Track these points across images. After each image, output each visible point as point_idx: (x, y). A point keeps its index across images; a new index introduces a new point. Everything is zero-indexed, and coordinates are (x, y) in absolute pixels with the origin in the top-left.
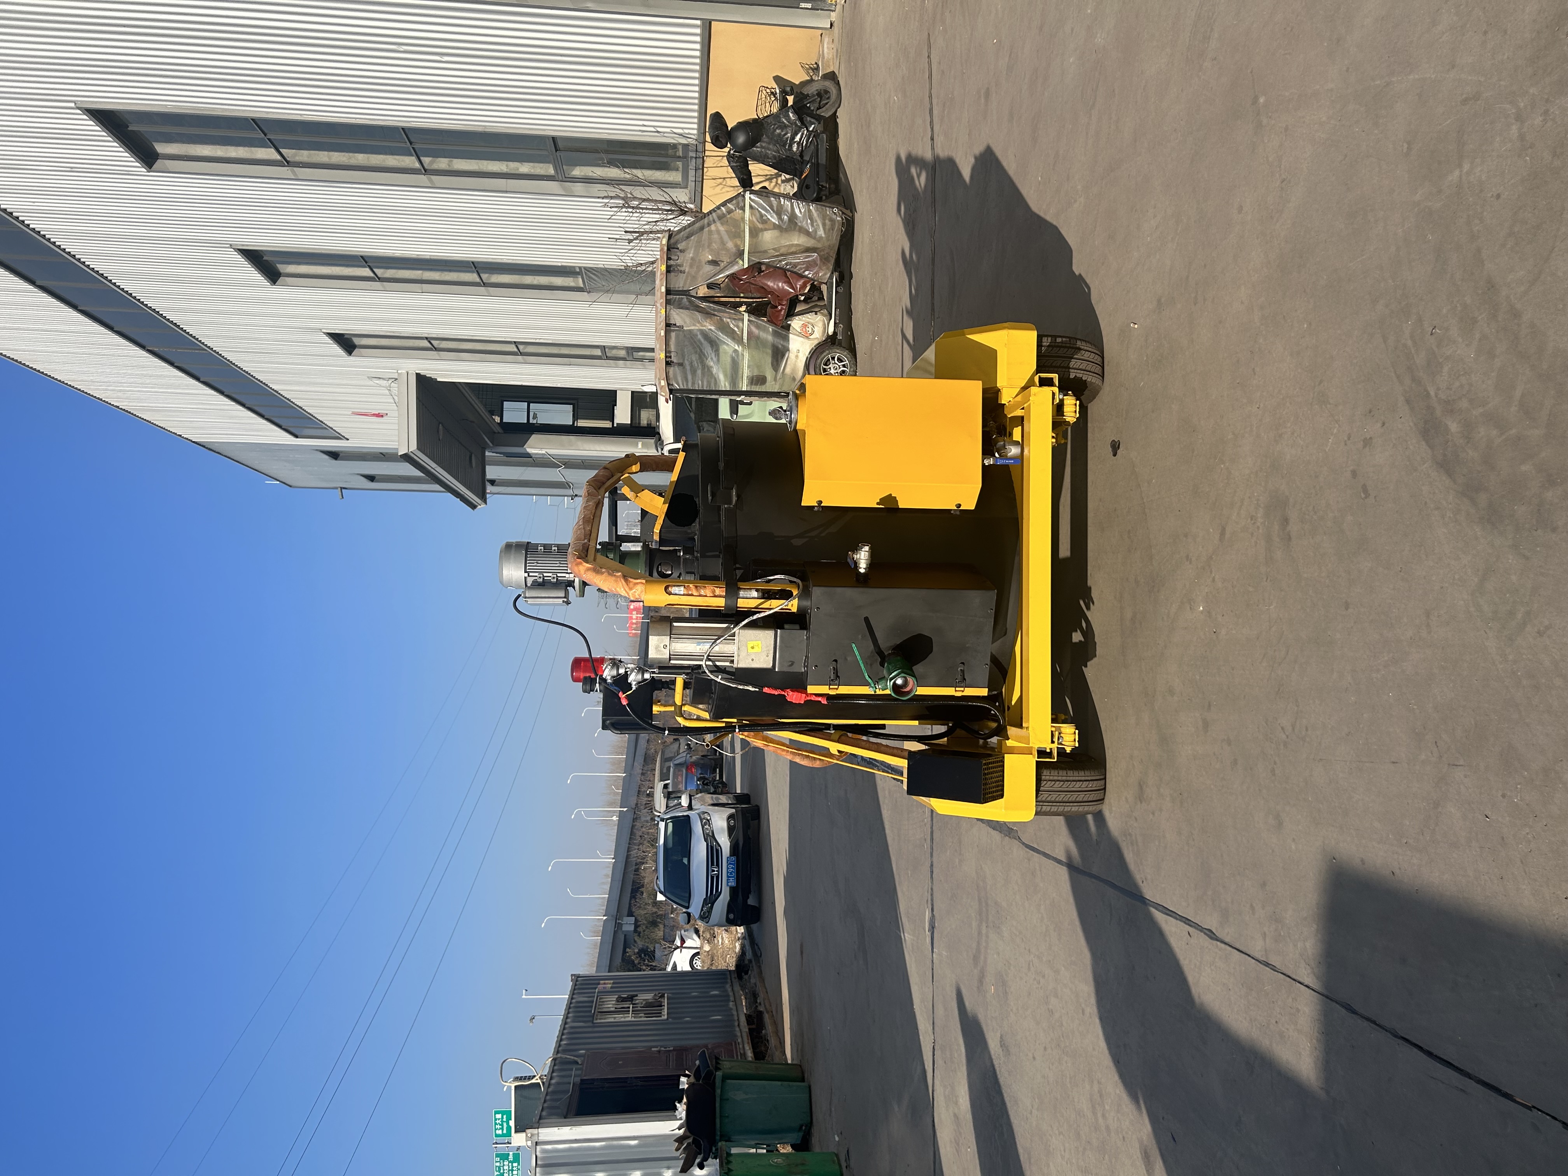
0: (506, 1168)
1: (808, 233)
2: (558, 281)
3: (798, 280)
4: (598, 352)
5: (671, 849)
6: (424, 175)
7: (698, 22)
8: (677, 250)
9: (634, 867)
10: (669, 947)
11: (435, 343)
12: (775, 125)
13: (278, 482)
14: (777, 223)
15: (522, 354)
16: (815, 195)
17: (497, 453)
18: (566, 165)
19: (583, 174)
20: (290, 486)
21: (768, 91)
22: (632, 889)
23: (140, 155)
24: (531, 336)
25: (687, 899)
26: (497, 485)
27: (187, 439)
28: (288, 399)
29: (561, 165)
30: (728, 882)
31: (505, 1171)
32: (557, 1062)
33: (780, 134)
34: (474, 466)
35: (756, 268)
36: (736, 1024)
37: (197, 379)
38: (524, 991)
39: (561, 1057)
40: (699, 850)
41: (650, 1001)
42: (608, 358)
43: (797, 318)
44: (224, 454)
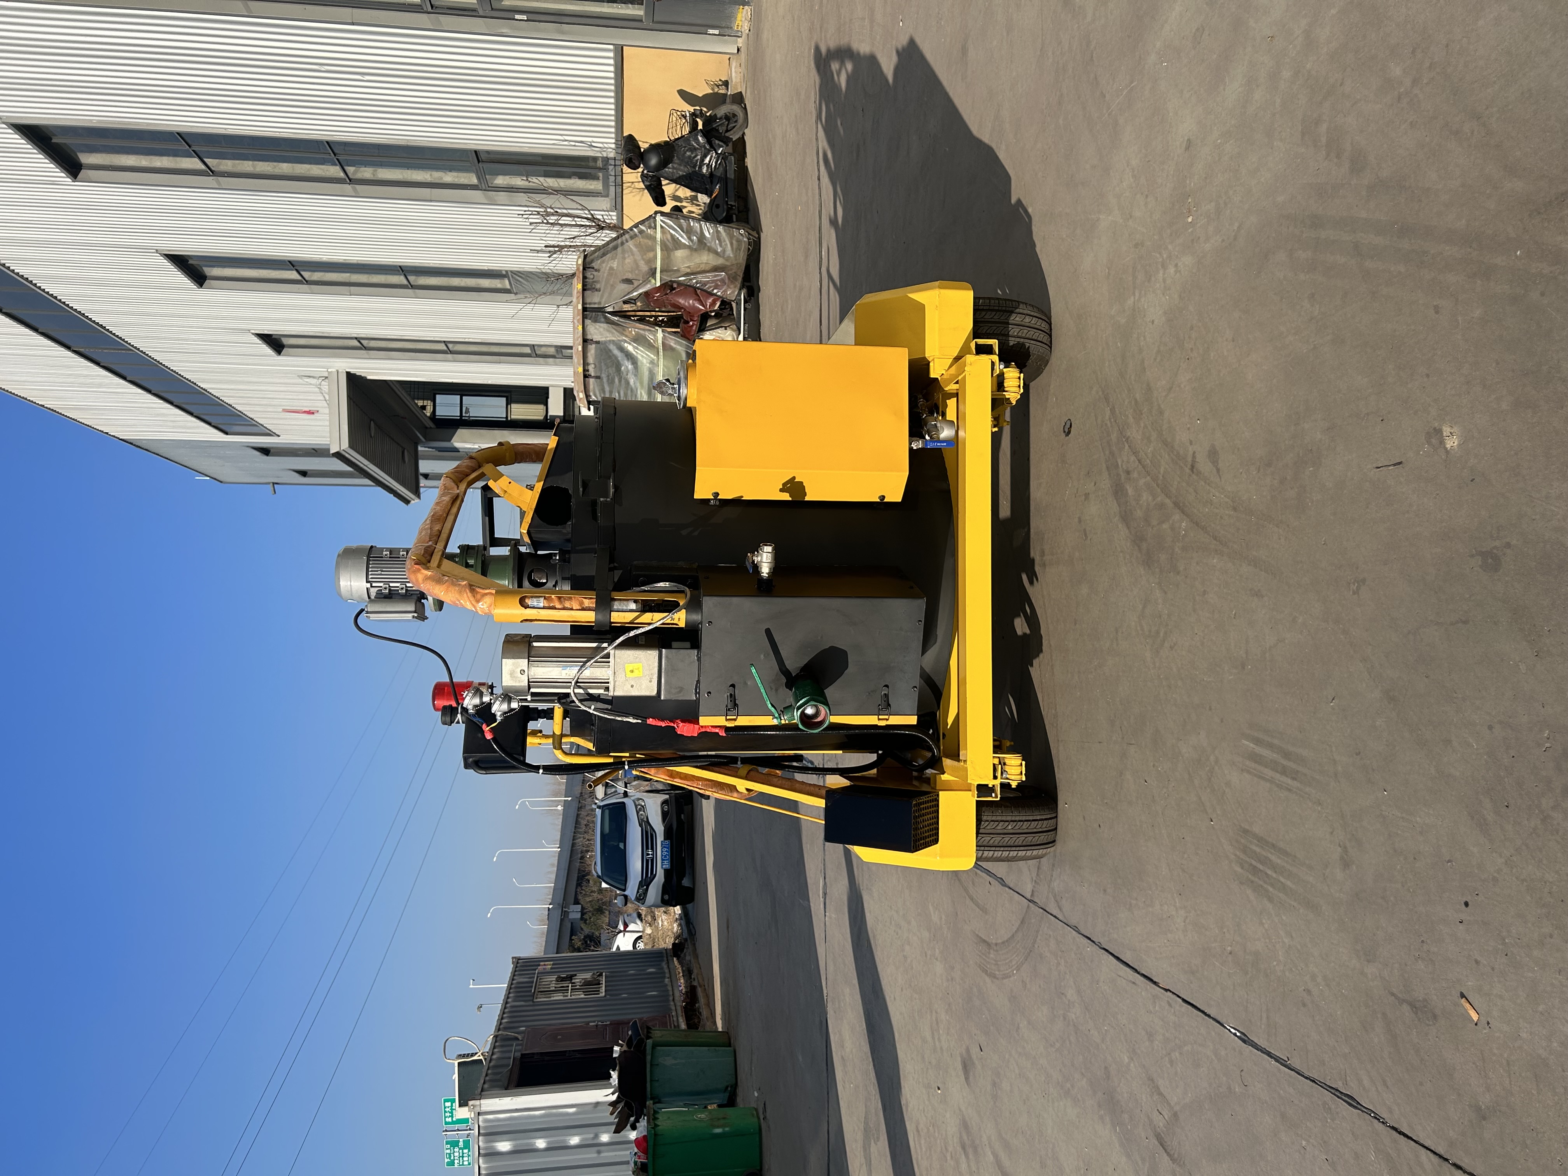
0: (456, 1154)
1: (716, 253)
2: (485, 283)
3: (708, 298)
4: (527, 350)
5: (607, 834)
6: (350, 184)
7: (611, 47)
8: (592, 270)
9: (580, 855)
10: (612, 932)
11: (364, 342)
12: (685, 147)
13: (208, 478)
14: (687, 243)
15: (451, 352)
16: (725, 214)
17: (429, 448)
18: (489, 175)
19: (505, 183)
20: (221, 482)
21: (679, 113)
22: (578, 877)
23: (65, 166)
24: (459, 335)
25: (624, 882)
26: (431, 479)
27: (114, 436)
28: (217, 397)
29: (483, 175)
30: (662, 865)
31: (456, 1158)
32: (498, 1039)
33: (690, 156)
34: (407, 462)
35: (668, 287)
36: (671, 998)
37: (124, 378)
38: (471, 981)
39: (502, 1034)
40: (634, 833)
41: (588, 980)
42: (537, 356)
43: (708, 333)
44: (152, 451)
